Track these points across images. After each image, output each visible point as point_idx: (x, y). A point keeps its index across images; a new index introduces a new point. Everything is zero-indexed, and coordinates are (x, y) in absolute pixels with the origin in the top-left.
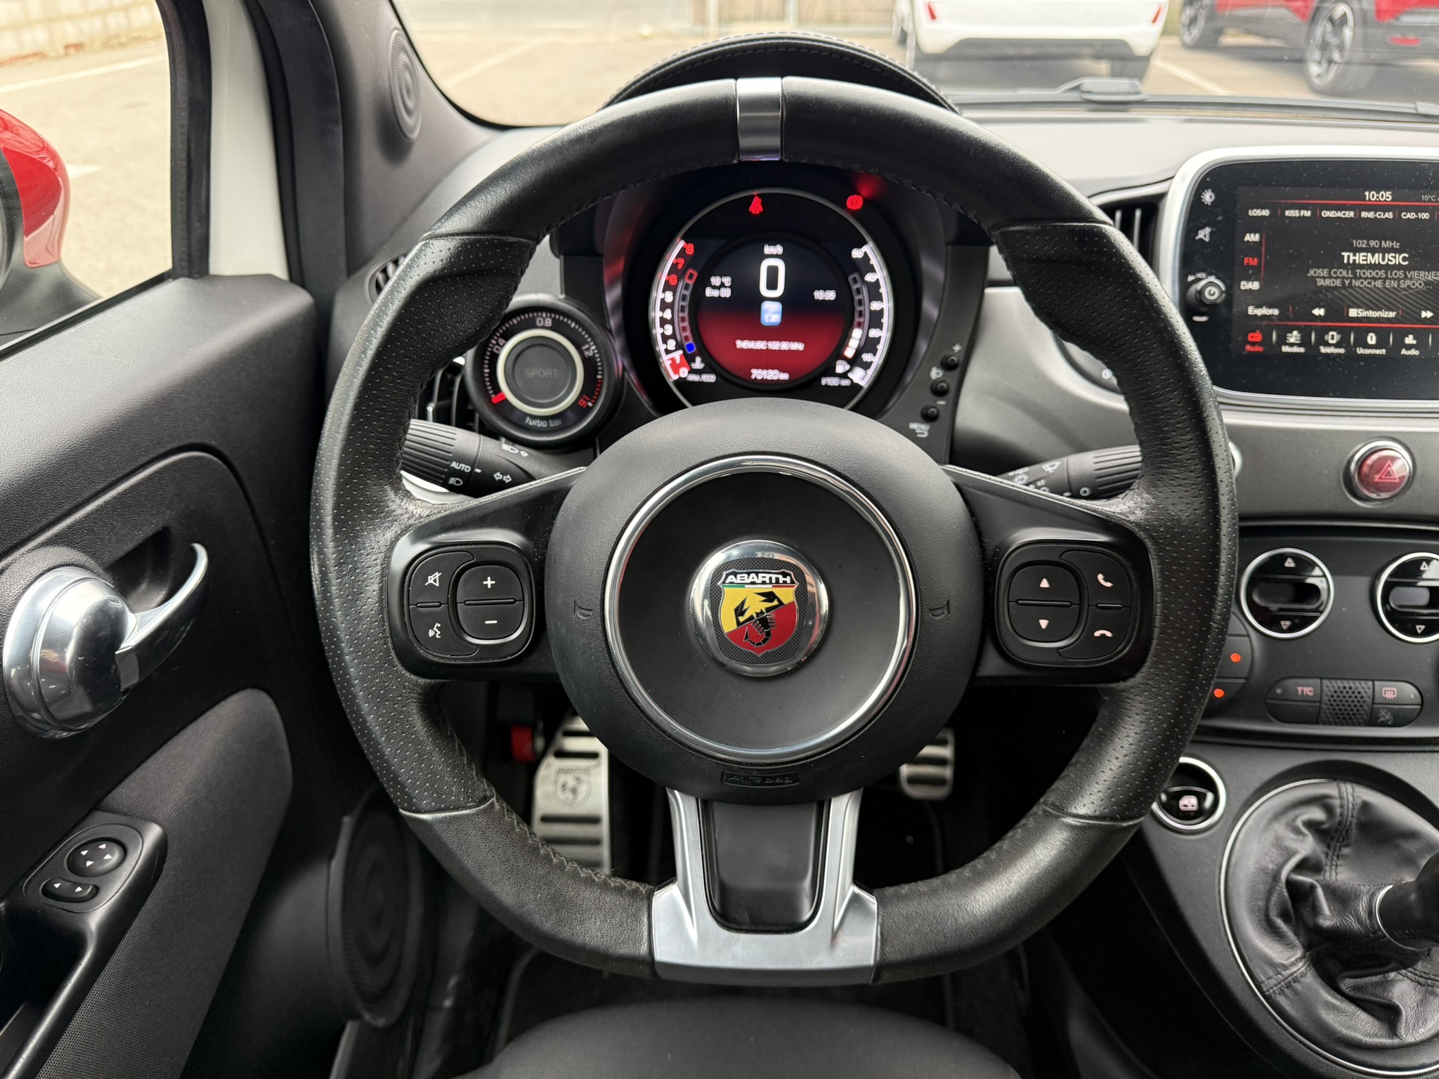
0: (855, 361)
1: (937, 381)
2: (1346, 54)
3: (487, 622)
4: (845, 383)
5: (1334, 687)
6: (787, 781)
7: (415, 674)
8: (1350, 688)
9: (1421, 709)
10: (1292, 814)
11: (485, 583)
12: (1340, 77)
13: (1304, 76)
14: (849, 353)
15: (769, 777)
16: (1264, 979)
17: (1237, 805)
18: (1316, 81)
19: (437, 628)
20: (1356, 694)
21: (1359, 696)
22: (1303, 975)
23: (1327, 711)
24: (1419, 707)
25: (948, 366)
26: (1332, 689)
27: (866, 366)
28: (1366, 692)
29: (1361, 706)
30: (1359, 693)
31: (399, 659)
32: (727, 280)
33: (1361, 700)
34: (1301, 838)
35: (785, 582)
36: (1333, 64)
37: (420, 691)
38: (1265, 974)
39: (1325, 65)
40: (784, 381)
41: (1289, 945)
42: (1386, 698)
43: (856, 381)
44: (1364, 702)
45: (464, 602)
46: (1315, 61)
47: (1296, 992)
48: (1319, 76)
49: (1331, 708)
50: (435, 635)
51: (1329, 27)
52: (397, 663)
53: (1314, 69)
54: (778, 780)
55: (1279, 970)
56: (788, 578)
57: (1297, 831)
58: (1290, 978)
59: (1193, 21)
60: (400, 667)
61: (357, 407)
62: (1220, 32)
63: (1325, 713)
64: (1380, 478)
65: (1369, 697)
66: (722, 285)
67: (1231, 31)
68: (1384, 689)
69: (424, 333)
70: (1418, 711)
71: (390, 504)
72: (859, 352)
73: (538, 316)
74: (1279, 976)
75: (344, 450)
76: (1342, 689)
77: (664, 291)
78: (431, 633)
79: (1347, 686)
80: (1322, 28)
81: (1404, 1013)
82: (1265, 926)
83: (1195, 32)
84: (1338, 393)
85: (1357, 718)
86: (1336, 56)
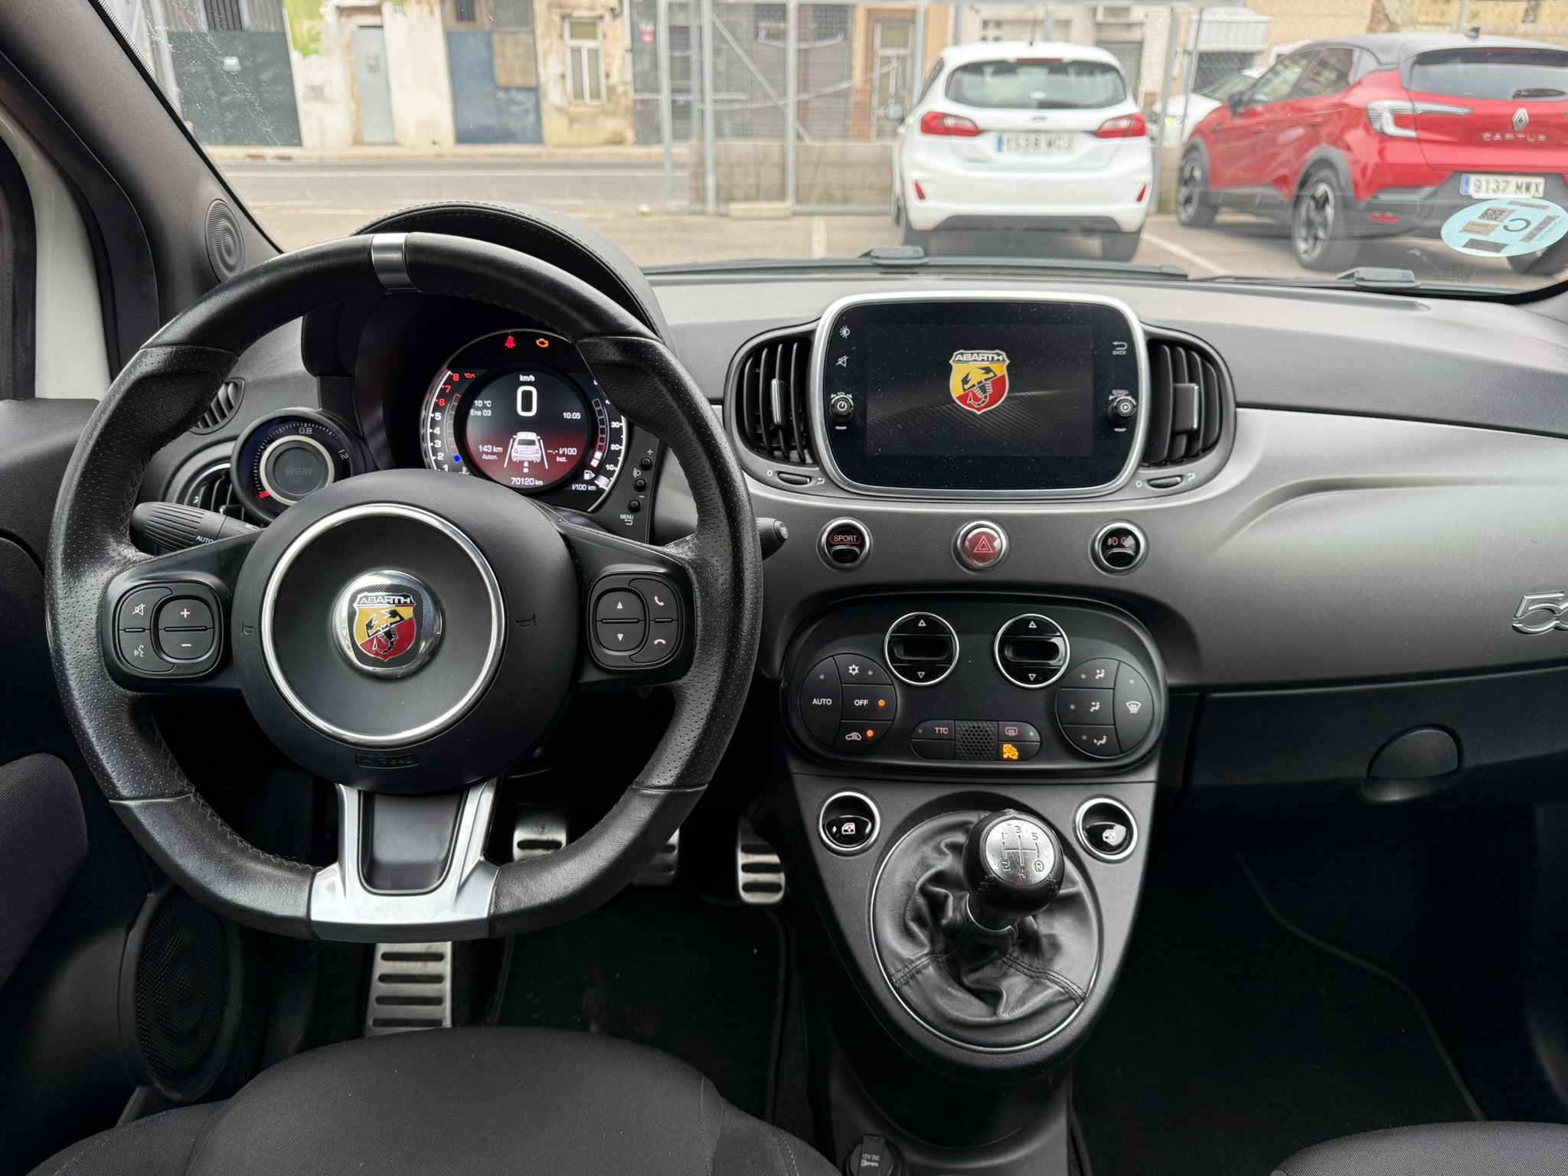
0: (600, 471)
1: (638, 478)
2: (1330, 230)
3: (183, 645)
4: (592, 488)
5: (964, 726)
6: (409, 762)
7: (123, 687)
8: (979, 727)
9: (1041, 745)
10: (938, 839)
11: (182, 613)
12: (1326, 252)
13: (1293, 251)
14: (595, 463)
15: (393, 758)
16: (894, 972)
17: (890, 830)
18: (1304, 257)
19: (141, 648)
20: (984, 732)
21: (986, 734)
22: (925, 967)
23: (961, 747)
24: (1038, 744)
25: (645, 467)
26: (964, 729)
27: (609, 474)
28: (991, 731)
29: (988, 743)
30: (986, 731)
31: (110, 674)
32: (488, 403)
33: (988, 738)
34: (942, 857)
35: (405, 603)
36: (1319, 242)
37: (128, 702)
38: (895, 968)
39: (1311, 241)
40: (539, 487)
41: (921, 945)
42: (1008, 735)
43: (601, 486)
44: (990, 739)
45: (164, 629)
46: (1302, 238)
47: (918, 982)
48: (1306, 252)
49: (964, 744)
50: (139, 655)
51: (1312, 204)
52: (109, 677)
53: (1302, 246)
54: (401, 762)
55: (906, 964)
56: (409, 599)
57: (941, 852)
58: (914, 971)
59: (1188, 201)
60: (112, 682)
61: (83, 475)
62: (1215, 209)
63: (960, 749)
64: (977, 550)
65: (994, 735)
66: (485, 407)
67: (1224, 209)
68: (1007, 728)
69: (140, 418)
70: (1037, 749)
71: (111, 552)
72: (602, 463)
73: (300, 426)
74: (906, 969)
75: (73, 508)
76: (972, 728)
77: (433, 413)
78: (136, 653)
79: (976, 725)
80: (1307, 207)
81: (1005, 995)
82: (903, 930)
83: (1191, 210)
84: (952, 485)
85: (986, 753)
86: (1321, 234)
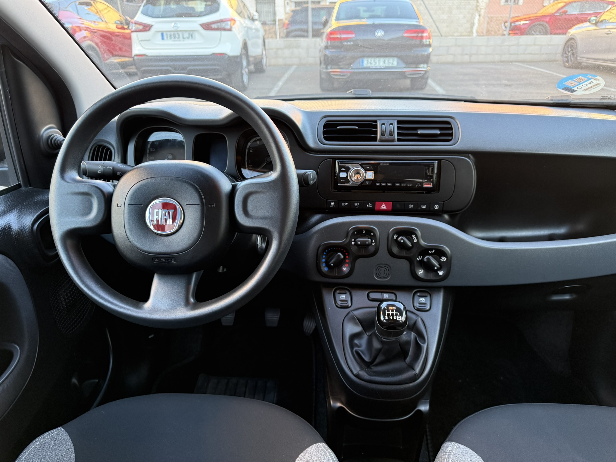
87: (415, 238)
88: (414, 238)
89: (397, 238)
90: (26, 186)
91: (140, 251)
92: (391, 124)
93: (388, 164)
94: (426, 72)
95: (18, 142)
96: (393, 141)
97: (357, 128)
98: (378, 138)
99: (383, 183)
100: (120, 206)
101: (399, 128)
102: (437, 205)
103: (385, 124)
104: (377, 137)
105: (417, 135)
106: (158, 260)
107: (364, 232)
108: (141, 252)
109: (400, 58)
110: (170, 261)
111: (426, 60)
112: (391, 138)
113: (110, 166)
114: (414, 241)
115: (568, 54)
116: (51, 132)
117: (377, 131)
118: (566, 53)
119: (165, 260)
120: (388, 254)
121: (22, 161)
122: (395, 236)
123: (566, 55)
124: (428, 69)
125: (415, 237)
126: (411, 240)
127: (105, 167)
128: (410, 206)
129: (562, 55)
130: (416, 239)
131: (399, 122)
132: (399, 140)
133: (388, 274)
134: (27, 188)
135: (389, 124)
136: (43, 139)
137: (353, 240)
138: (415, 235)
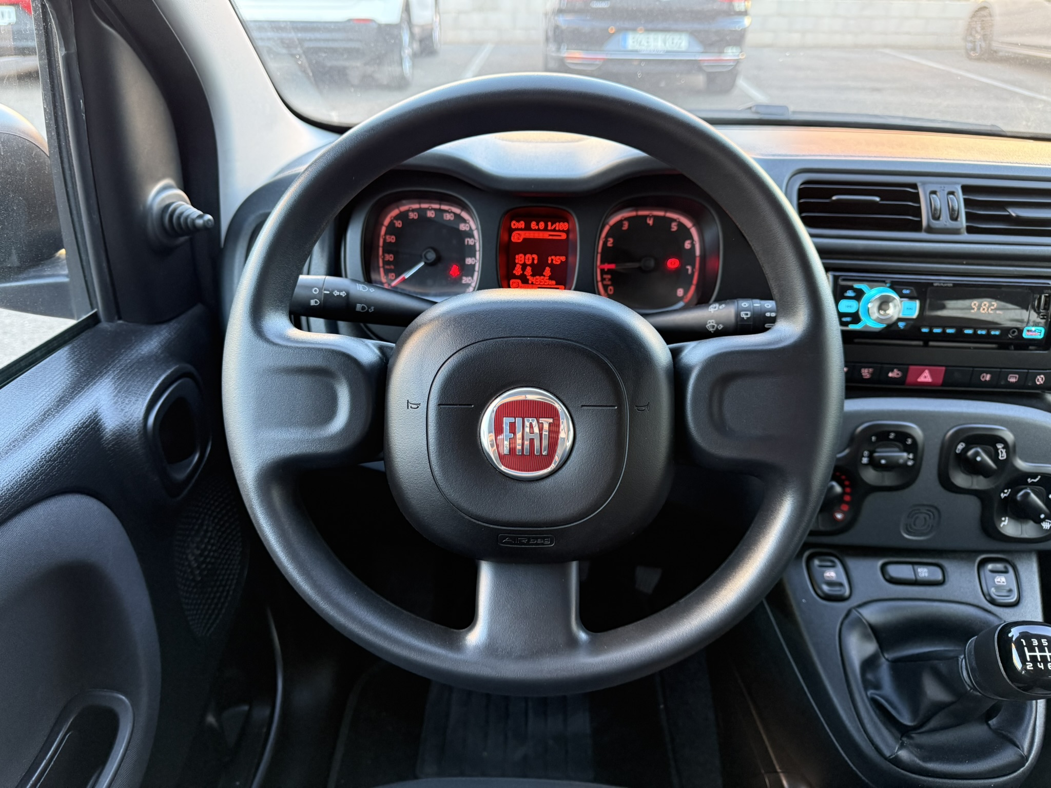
87: (1004, 451)
88: (999, 451)
89: (965, 450)
90: (110, 319)
91: (467, 517)
92: (952, 193)
93: (951, 285)
94: (738, 62)
95: (97, 222)
96: (956, 232)
97: (877, 199)
98: (924, 223)
99: (937, 327)
100: (416, 406)
101: (967, 203)
102: (1042, 376)
103: (938, 193)
104: (921, 222)
105: (1008, 219)
106: (511, 538)
107: (892, 436)
108: (470, 521)
109: (693, 34)
110: (539, 541)
111: (738, 39)
112: (951, 224)
113: (340, 291)
114: (1000, 458)
115: (974, 37)
116: (169, 197)
117: (919, 208)
118: (971, 34)
119: (529, 539)
120: (937, 483)
121: (105, 265)
122: (961, 446)
123: (971, 38)
124: (740, 57)
125: (1003, 448)
126: (994, 456)
127: (328, 292)
128: (983, 377)
129: (965, 39)
130: (1006, 452)
131: (966, 189)
132: (970, 230)
133: (930, 526)
134: (114, 325)
135: (946, 192)
136: (152, 214)
137: (866, 453)
138: (1003, 445)
